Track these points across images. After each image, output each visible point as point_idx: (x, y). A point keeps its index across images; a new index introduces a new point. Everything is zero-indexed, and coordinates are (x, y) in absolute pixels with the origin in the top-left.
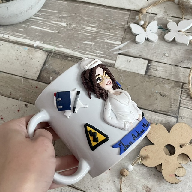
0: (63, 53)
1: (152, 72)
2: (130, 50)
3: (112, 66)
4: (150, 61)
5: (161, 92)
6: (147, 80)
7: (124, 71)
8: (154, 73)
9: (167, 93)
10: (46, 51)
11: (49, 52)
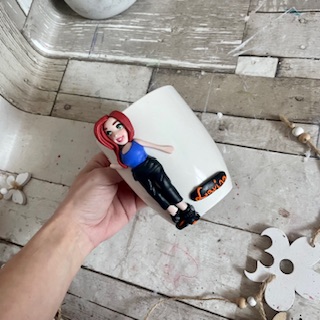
0: (170, 65)
1: (285, 72)
2: (254, 48)
3: (232, 72)
4: (280, 59)
5: (298, 96)
6: (278, 83)
7: (248, 77)
8: (287, 73)
9: (305, 96)
10: (150, 67)
11: (154, 68)
